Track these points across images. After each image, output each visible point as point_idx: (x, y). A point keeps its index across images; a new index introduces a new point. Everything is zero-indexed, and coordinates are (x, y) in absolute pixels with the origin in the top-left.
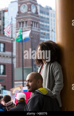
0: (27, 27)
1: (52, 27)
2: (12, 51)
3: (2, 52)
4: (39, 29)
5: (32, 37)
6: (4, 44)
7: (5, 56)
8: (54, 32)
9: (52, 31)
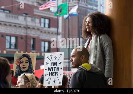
0: (74, 2)
1: (100, 2)
2: (57, 27)
3: (47, 28)
4: (87, 4)
5: (79, 12)
6: (50, 20)
7: (51, 33)
8: (103, 7)
9: (101, 6)
